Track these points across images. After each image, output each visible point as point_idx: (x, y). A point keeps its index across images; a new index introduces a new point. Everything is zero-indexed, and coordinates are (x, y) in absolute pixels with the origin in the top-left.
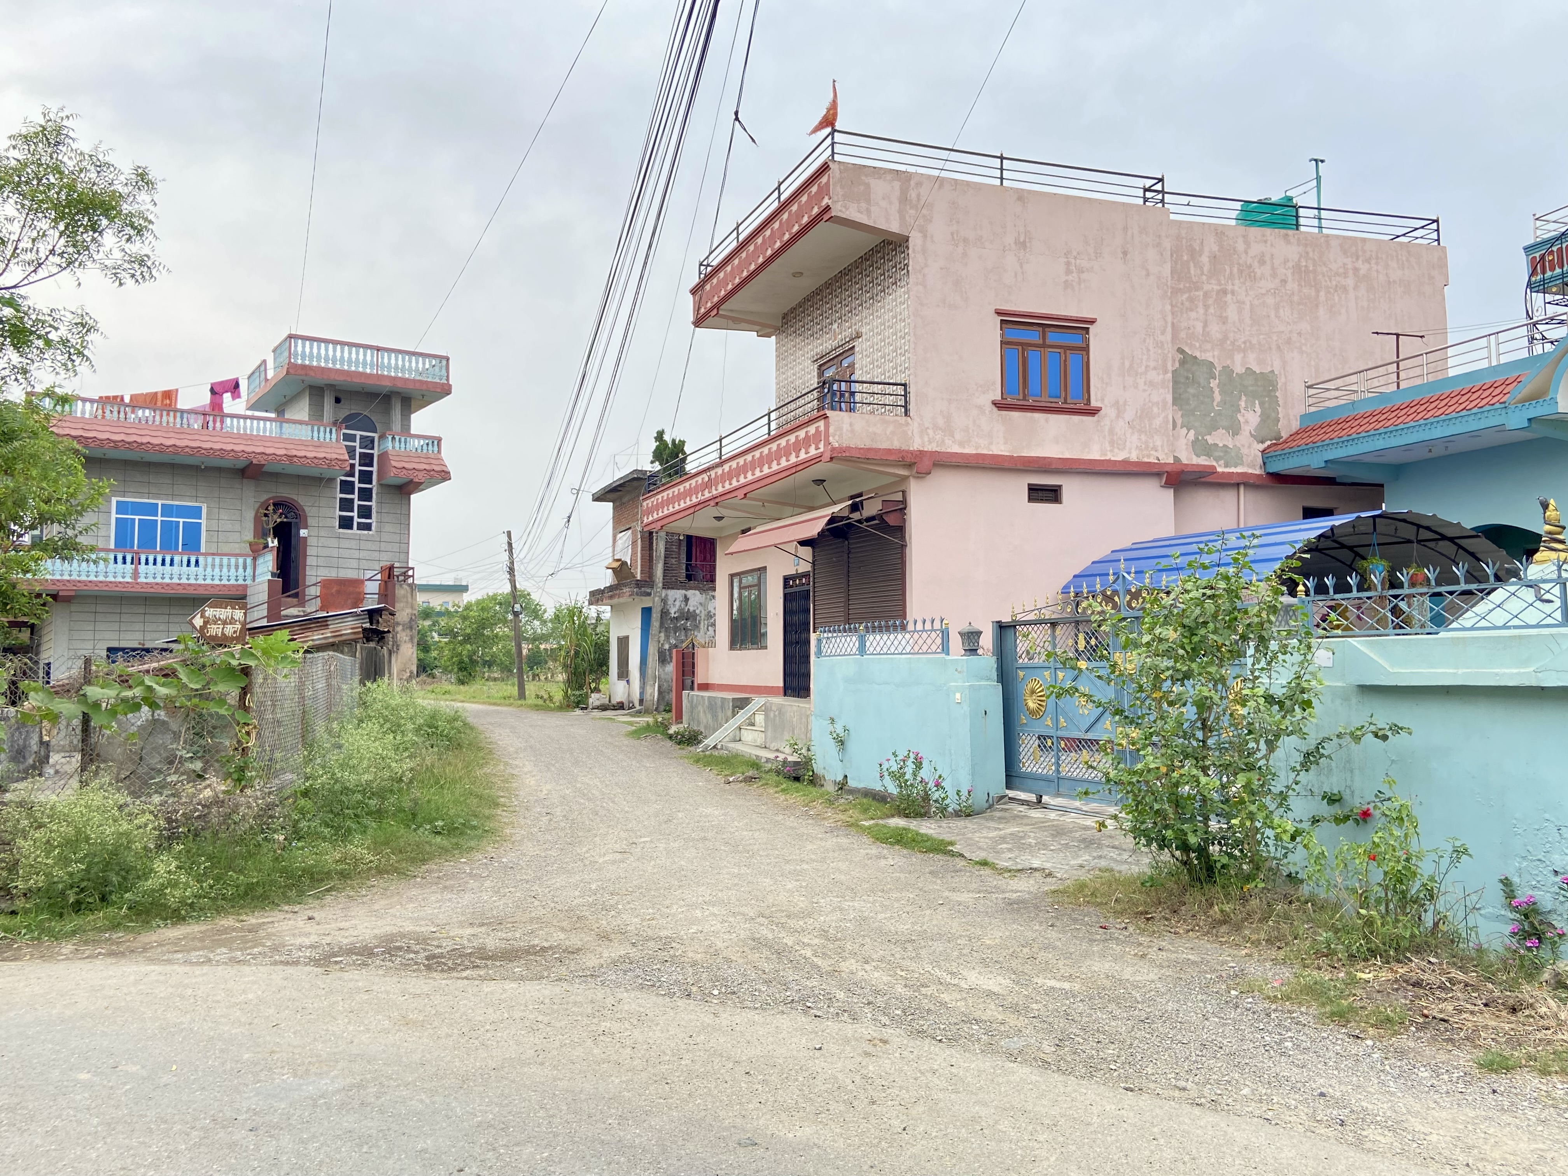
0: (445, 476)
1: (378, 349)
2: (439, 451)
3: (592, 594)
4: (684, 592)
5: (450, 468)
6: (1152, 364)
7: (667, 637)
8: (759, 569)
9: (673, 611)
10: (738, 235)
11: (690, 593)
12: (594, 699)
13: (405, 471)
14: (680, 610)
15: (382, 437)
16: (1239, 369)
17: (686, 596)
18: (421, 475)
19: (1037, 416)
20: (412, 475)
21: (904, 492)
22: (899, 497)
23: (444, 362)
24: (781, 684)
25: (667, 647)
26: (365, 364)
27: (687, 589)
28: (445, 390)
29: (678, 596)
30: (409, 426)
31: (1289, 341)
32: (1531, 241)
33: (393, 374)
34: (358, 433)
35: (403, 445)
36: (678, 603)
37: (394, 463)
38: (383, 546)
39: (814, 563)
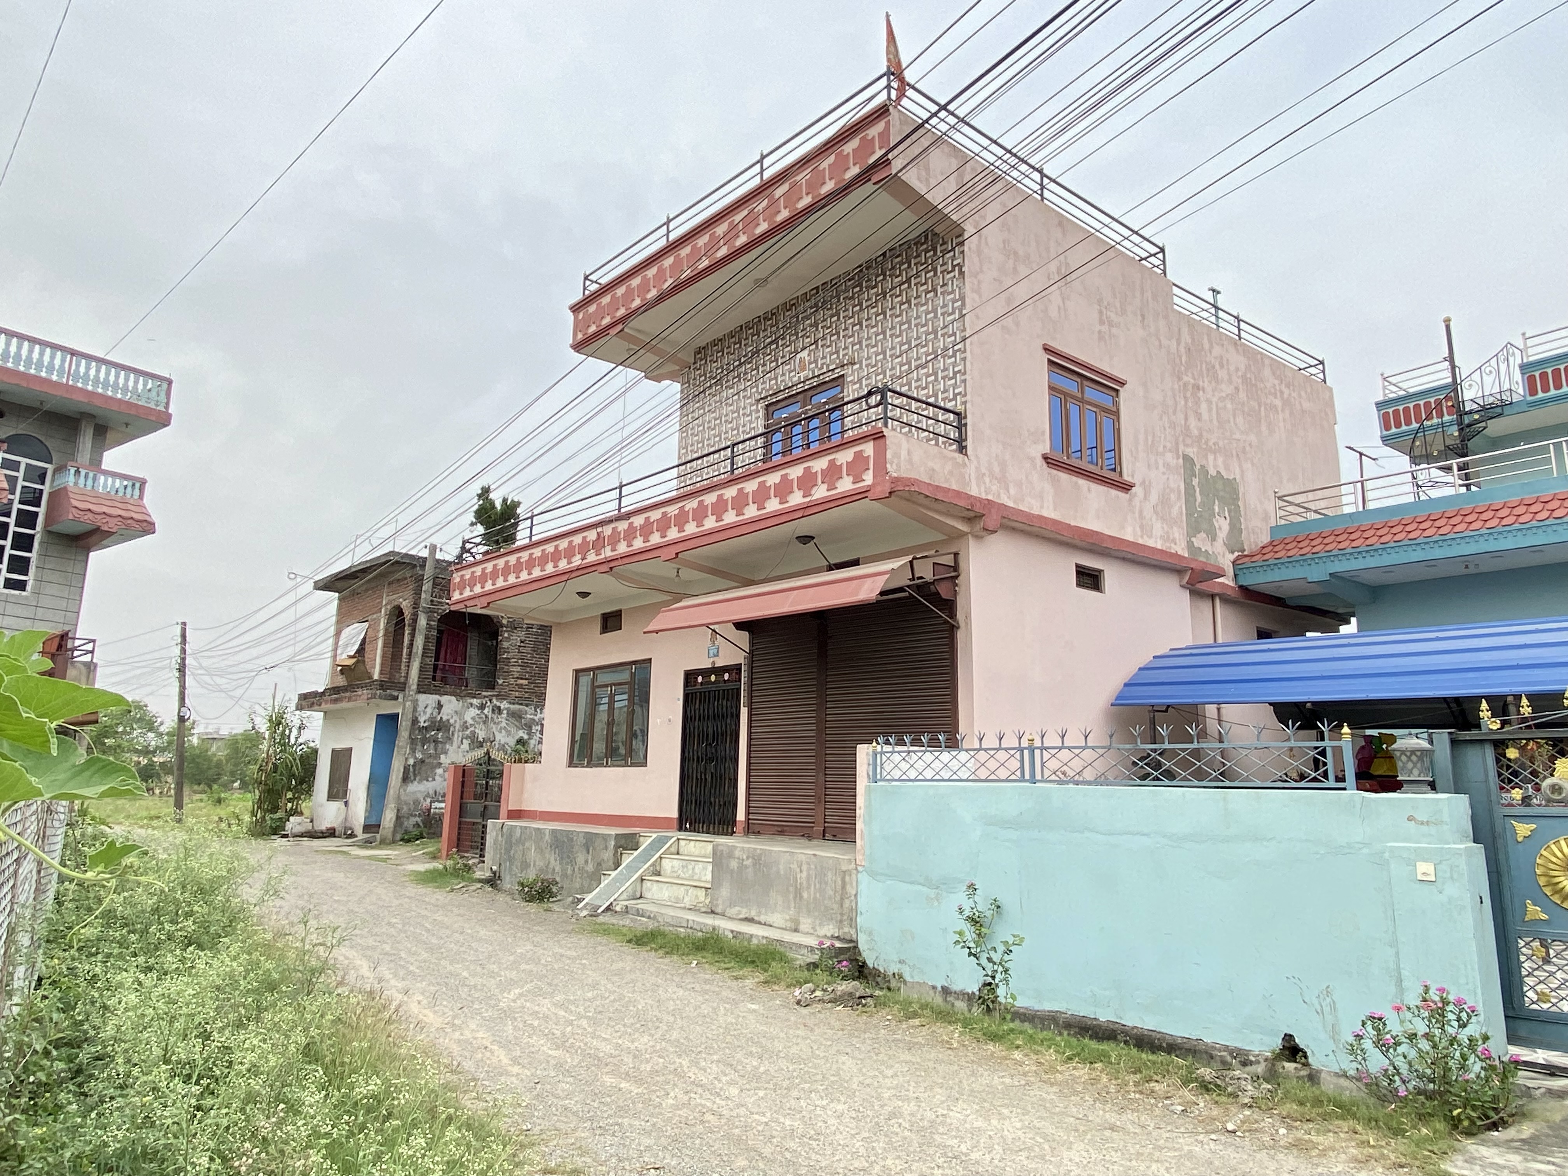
0: (147, 528)
1: (73, 353)
2: (141, 497)
3: (304, 697)
4: (437, 697)
5: (155, 518)
6: (1169, 445)
7: (413, 750)
8: (644, 661)
9: (423, 721)
10: (668, 232)
11: (444, 699)
12: (294, 824)
13: (90, 515)
14: (432, 720)
15: (60, 469)
16: (1212, 472)
17: (439, 702)
18: (112, 523)
19: (1082, 482)
20: (99, 521)
21: (956, 555)
22: (948, 560)
23: (165, 386)
24: (674, 814)
25: (411, 761)
26: (51, 368)
27: (441, 695)
28: (162, 420)
29: (429, 702)
30: (100, 462)
31: (1244, 451)
32: (1381, 398)
33: (90, 388)
34: (24, 461)
35: (90, 482)
36: (429, 711)
37: (75, 503)
38: (40, 612)
39: (751, 653)
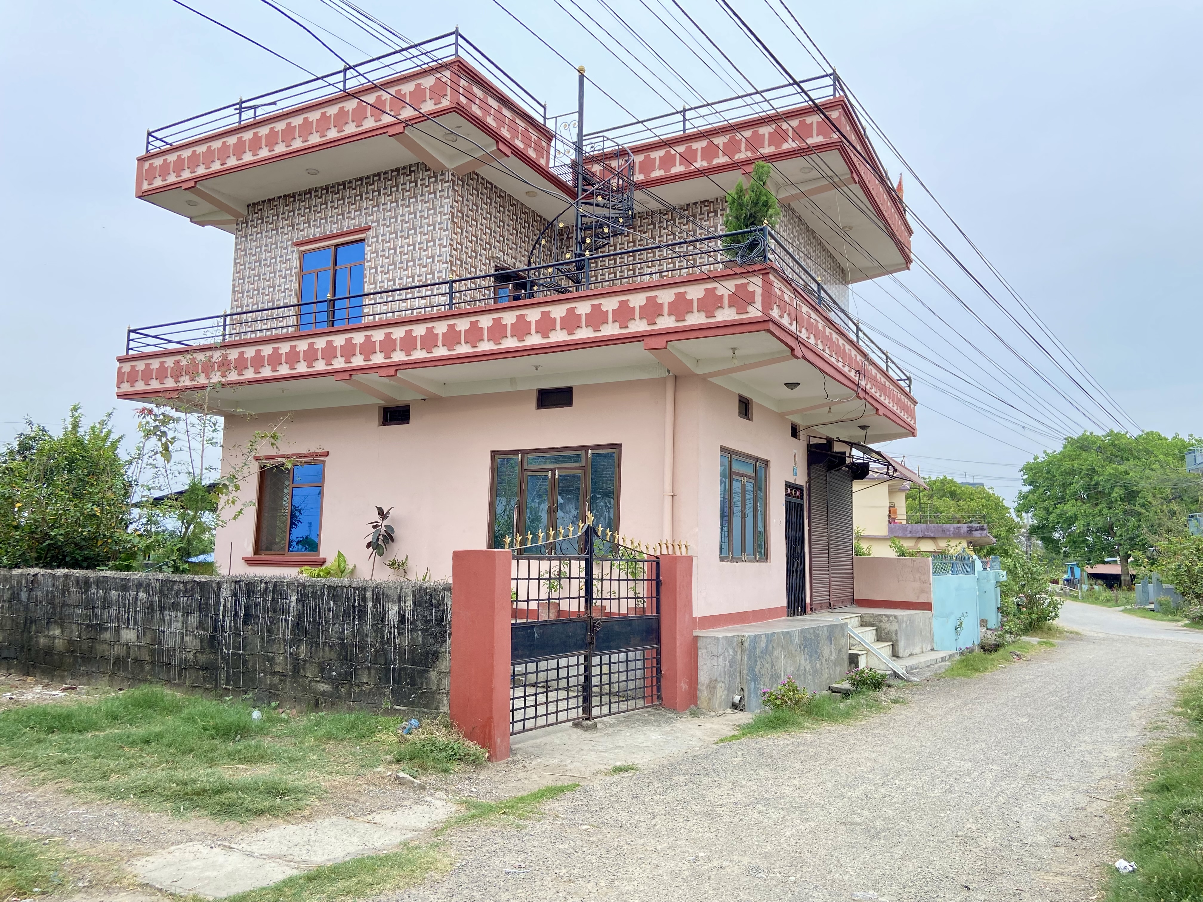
39: (808, 479)
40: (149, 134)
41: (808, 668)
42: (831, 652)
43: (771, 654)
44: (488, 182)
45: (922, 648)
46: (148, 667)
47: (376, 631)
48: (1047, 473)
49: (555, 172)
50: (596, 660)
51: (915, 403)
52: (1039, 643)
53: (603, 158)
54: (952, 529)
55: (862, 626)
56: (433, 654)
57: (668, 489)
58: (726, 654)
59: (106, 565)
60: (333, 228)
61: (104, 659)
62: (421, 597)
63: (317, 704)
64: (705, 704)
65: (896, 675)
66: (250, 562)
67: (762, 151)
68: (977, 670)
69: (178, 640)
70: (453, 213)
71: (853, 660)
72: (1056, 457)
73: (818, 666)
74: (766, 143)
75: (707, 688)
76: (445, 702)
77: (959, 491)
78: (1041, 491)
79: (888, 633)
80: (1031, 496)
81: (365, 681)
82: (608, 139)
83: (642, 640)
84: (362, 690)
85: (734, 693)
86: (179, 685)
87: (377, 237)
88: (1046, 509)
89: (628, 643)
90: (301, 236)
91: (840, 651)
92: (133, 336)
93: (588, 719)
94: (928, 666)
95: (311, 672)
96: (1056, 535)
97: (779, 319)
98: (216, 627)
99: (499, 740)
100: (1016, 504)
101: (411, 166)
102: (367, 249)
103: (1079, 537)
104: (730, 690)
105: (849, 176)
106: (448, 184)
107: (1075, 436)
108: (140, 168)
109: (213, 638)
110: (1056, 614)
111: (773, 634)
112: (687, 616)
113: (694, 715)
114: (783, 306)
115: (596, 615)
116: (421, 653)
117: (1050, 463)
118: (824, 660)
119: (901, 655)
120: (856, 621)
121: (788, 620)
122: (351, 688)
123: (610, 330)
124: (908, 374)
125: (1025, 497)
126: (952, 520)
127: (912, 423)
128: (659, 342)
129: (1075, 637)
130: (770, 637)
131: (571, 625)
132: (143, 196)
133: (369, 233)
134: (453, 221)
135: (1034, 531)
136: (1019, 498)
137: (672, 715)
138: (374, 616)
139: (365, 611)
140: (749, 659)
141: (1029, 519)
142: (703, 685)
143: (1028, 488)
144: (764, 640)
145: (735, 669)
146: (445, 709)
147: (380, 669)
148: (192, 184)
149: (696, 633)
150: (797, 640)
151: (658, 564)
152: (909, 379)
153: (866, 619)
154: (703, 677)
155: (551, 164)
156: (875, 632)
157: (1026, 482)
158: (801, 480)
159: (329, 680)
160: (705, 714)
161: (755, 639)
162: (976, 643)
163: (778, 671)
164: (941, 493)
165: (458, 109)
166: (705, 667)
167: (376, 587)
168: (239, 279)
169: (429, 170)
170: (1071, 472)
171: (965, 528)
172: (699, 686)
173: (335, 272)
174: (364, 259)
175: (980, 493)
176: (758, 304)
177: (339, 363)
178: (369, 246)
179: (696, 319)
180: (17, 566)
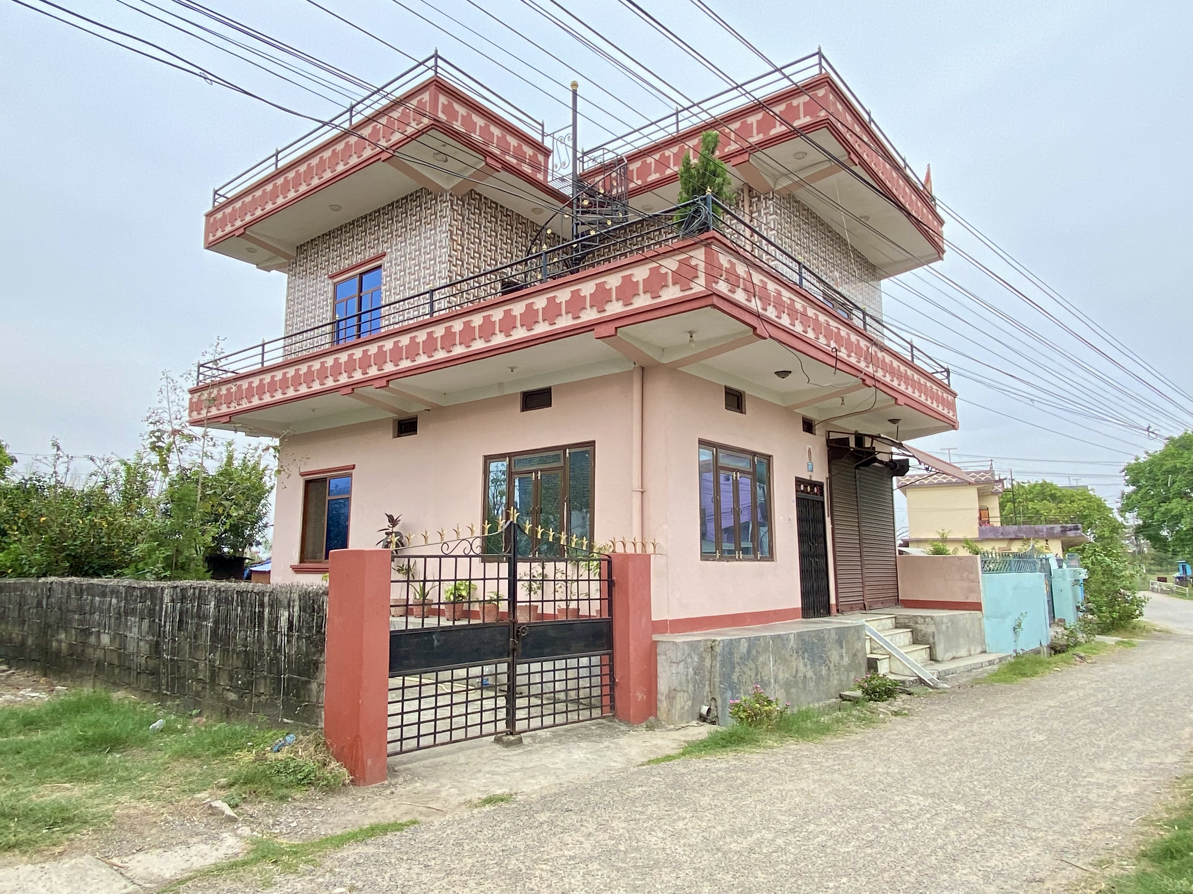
40: (216, 193)
41: (810, 674)
42: (841, 657)
43: (755, 660)
44: (492, 202)
45: (969, 651)
46: (117, 671)
47: (270, 638)
48: (1150, 473)
49: (556, 185)
50: (521, 668)
51: (955, 395)
52: (1118, 643)
53: (604, 168)
54: (1045, 530)
55: (896, 627)
56: (314, 664)
57: (636, 484)
58: (689, 660)
59: (112, 573)
60: (357, 259)
61: (90, 662)
62: (306, 602)
63: (228, 713)
64: (665, 716)
65: (921, 681)
66: (297, 570)
67: (751, 140)
68: (1024, 675)
69: (135, 644)
70: (451, 232)
71: (872, 665)
72: (1156, 457)
73: (824, 672)
74: (755, 131)
75: (666, 697)
76: (323, 717)
77: (1059, 494)
78: (1143, 491)
79: (924, 636)
80: (1134, 496)
81: (262, 691)
82: (609, 151)
83: (586, 646)
84: (259, 701)
85: (702, 703)
86: (135, 689)
87: (391, 262)
88: (1150, 508)
89: (568, 650)
90: (334, 269)
91: (855, 655)
92: (202, 369)
93: (511, 734)
94: (970, 671)
95: (223, 681)
96: (1164, 533)
97: (730, 294)
98: (160, 634)
99: (369, 762)
100: (1119, 505)
101: (417, 192)
102: (384, 273)
103: (1186, 535)
104: (696, 700)
105: (847, 157)
106: (446, 204)
107: (1176, 436)
108: (207, 222)
109: (158, 643)
110: (1141, 613)
111: (758, 638)
112: (644, 620)
113: (651, 728)
114: (734, 281)
115: (522, 618)
116: (304, 663)
117: (1151, 463)
118: (832, 665)
119: (940, 659)
120: (890, 623)
121: (802, 623)
122: (252, 698)
123: (565, 322)
124: (945, 366)
125: (1128, 497)
126: (1048, 521)
127: (951, 415)
128: (609, 329)
129: (1165, 635)
130: (752, 642)
131: (486, 630)
132: (211, 246)
133: (385, 259)
134: (452, 238)
135: (1139, 530)
136: (1122, 498)
137: (623, 728)
138: (270, 623)
139: (263, 618)
140: (723, 666)
141: (1132, 520)
142: (662, 694)
143: (1132, 488)
144: (744, 645)
145: (703, 677)
146: (322, 725)
147: (273, 678)
148: (242, 230)
149: (656, 637)
150: (792, 643)
151: (610, 563)
152: (948, 371)
153: (901, 621)
154: (663, 686)
155: (550, 179)
156: (910, 634)
157: (1128, 483)
158: (820, 475)
159: (234, 688)
160: (663, 726)
161: (731, 644)
162: (1044, 644)
163: (766, 678)
164: (1041, 496)
165: (437, 125)
166: (664, 675)
167: (272, 592)
168: (290, 313)
169: (431, 193)
170: (1175, 471)
171: (1058, 528)
172: (659, 696)
173: (360, 299)
174: (381, 283)
175: (1081, 495)
176: (702, 280)
177: (344, 379)
178: (385, 270)
179: (642, 301)
180: (44, 575)
